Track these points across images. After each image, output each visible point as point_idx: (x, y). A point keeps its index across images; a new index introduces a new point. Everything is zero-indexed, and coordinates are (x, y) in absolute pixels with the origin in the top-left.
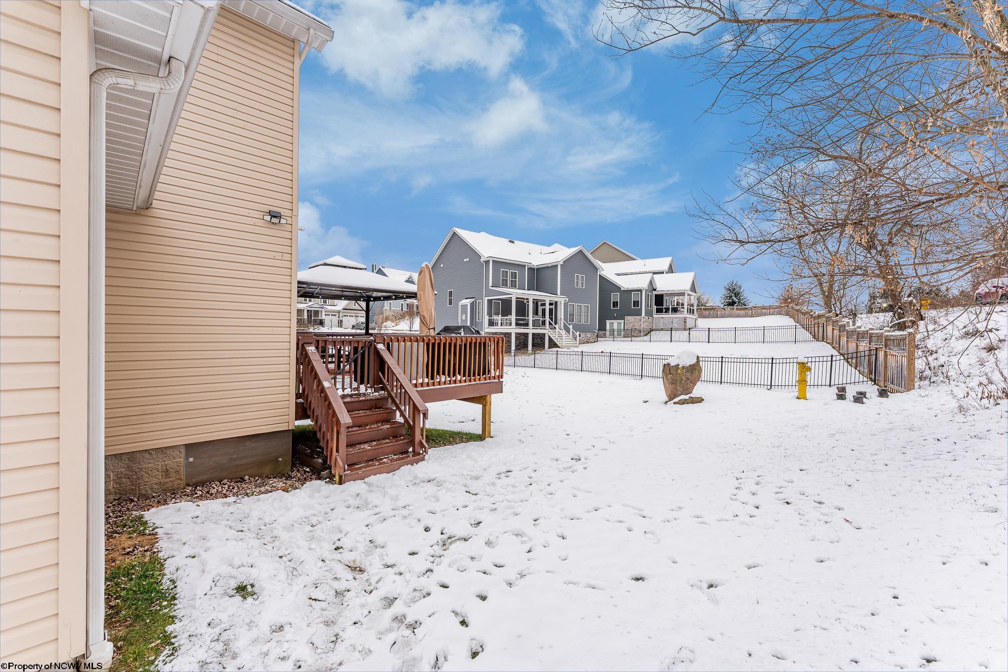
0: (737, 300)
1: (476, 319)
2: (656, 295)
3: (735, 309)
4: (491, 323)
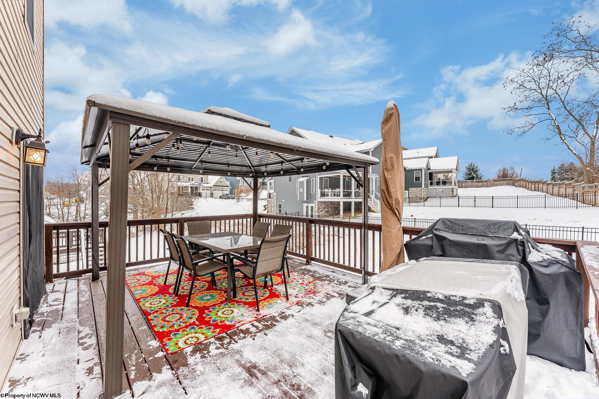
0: (475, 176)
1: (310, 192)
2: (429, 173)
3: (475, 182)
4: (323, 195)
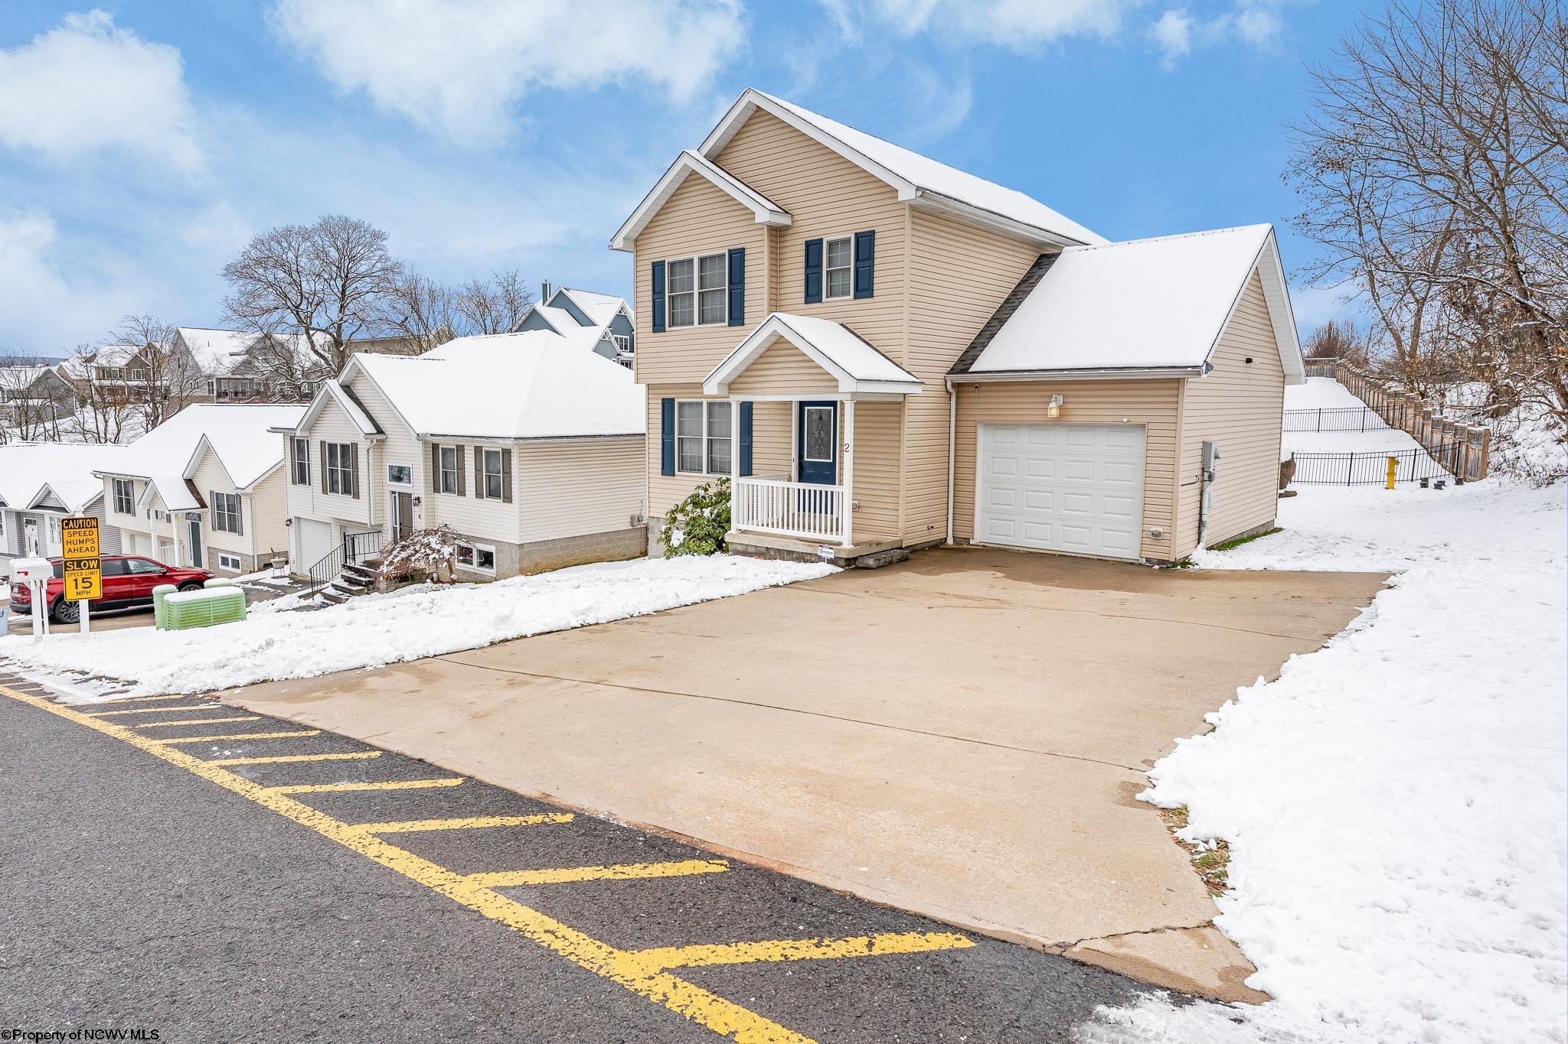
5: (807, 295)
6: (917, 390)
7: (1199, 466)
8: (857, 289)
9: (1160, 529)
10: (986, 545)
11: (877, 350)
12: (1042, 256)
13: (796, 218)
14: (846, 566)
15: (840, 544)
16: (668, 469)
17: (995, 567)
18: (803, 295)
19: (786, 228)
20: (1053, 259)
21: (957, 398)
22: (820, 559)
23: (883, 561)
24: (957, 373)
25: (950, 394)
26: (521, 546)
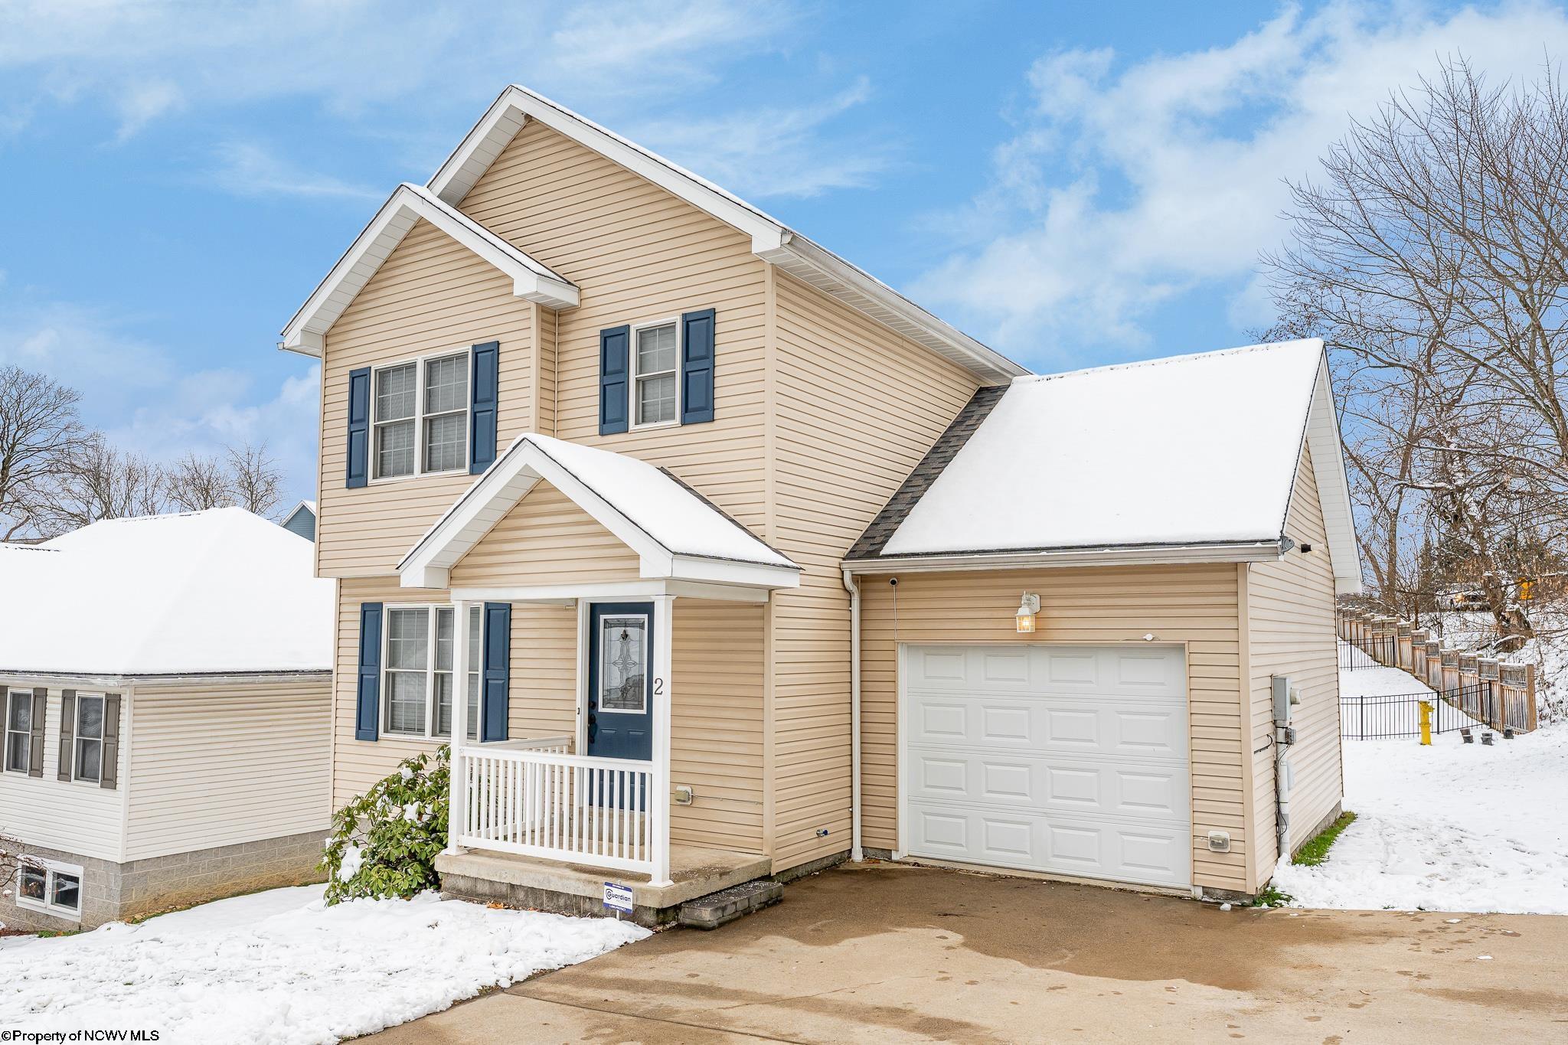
5: (604, 420)
6: (792, 580)
7: (1269, 717)
8: (686, 409)
9: (1224, 834)
10: (920, 861)
11: (720, 512)
12: (981, 390)
13: (586, 293)
14: (659, 924)
15: (645, 878)
16: (366, 729)
17: (943, 916)
18: (596, 420)
19: (572, 310)
20: (999, 393)
21: (862, 601)
22: (608, 911)
23: (731, 909)
24: (859, 558)
25: (850, 593)
26: (127, 866)
